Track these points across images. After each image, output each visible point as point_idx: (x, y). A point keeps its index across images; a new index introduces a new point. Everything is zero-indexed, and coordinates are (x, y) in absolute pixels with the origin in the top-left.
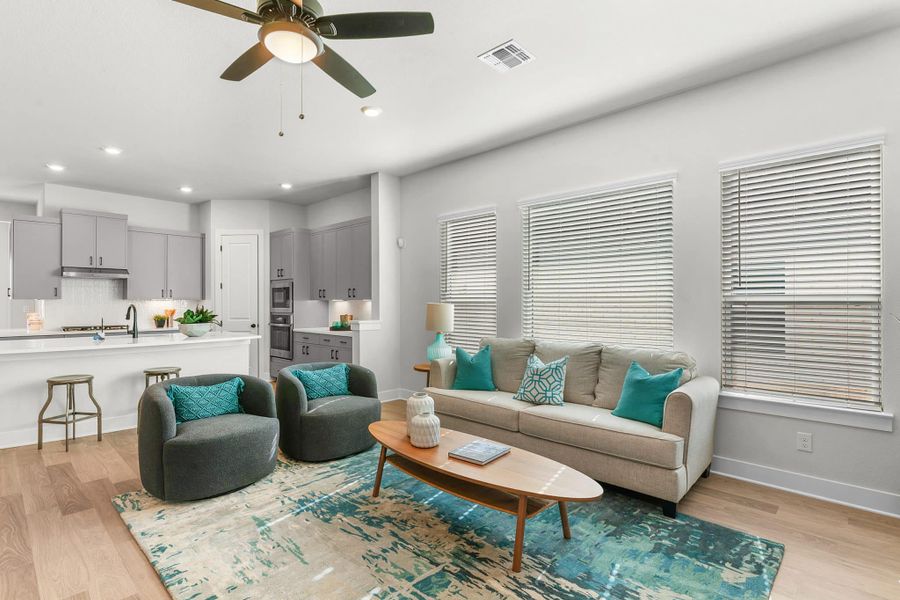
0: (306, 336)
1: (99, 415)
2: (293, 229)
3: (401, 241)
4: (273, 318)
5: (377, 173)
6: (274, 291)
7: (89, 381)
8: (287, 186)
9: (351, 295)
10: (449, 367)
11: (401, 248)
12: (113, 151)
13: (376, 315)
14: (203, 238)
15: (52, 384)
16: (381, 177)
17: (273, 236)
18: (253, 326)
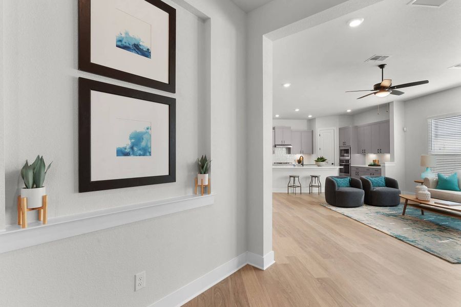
0: (357, 168)
1: (301, 187)
2: (350, 126)
3: (405, 129)
4: (341, 161)
5: (393, 102)
6: (341, 151)
7: (298, 177)
8: (349, 111)
9: (379, 152)
10: (433, 181)
11: (405, 131)
12: (297, 110)
13: (392, 159)
14: (312, 132)
15: (291, 177)
16: (395, 104)
17: (340, 129)
18: (333, 164)
